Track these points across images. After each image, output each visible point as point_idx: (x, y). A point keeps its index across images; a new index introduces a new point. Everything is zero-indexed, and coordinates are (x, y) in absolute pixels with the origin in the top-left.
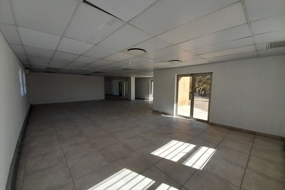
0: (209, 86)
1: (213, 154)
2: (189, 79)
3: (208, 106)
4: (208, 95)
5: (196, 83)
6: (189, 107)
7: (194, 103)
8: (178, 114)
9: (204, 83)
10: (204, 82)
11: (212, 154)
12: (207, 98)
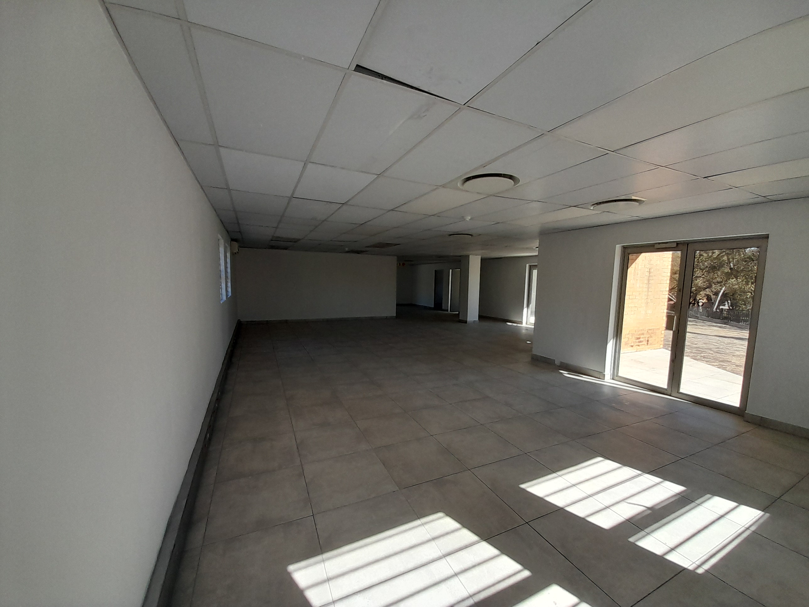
0: (752, 283)
1: (753, 528)
2: (670, 260)
3: (745, 354)
4: (747, 316)
5: (698, 273)
6: (667, 355)
7: (687, 343)
8: (619, 375)
9: (734, 273)
10: (731, 269)
11: (748, 529)
12: (741, 328)
